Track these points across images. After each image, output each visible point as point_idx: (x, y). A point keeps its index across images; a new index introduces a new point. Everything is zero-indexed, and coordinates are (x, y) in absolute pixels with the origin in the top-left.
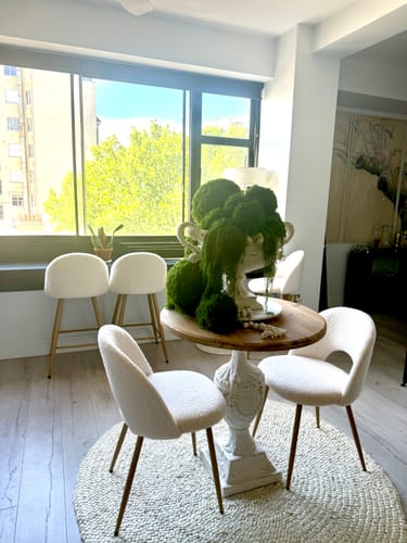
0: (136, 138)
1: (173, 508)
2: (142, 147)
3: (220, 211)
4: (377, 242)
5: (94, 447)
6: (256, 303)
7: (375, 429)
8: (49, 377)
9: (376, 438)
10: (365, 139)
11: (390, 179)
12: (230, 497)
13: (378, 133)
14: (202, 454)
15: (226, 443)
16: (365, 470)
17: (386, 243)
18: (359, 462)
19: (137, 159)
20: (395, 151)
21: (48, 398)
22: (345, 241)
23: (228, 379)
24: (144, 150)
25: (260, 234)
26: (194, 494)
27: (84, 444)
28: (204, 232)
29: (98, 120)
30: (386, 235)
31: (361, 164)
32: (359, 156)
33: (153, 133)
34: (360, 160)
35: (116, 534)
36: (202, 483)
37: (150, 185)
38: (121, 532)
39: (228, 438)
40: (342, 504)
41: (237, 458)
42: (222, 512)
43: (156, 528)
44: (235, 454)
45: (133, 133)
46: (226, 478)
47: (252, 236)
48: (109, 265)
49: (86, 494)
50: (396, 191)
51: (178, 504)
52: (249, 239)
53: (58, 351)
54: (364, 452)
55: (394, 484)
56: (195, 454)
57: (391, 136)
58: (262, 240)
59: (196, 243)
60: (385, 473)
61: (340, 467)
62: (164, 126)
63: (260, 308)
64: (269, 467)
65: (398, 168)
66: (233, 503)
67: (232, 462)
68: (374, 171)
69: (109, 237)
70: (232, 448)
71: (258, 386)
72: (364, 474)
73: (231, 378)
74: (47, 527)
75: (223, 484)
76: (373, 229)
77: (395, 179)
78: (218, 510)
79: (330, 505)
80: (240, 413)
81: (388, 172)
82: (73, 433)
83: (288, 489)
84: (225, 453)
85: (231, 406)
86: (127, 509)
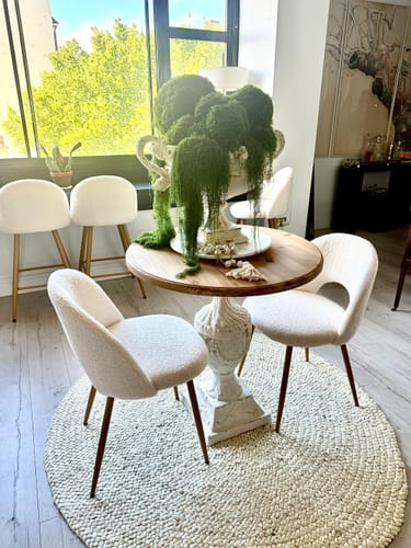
0: (99, 41)
1: (155, 462)
2: (107, 51)
3: (189, 119)
4: (369, 154)
5: (67, 397)
6: (240, 235)
7: (367, 359)
8: (14, 321)
9: (368, 369)
10: (360, 31)
11: (385, 81)
12: (216, 445)
13: (375, 24)
14: (184, 398)
15: (211, 388)
16: (357, 405)
17: (378, 155)
18: (352, 396)
19: (101, 67)
20: (394, 45)
21: (13, 344)
22: (335, 155)
23: (209, 323)
24: (109, 56)
25: (244, 148)
26: (176, 444)
27: (55, 394)
28: (172, 148)
29: (54, 21)
30: (378, 146)
31: (355, 62)
32: (353, 52)
33: (118, 36)
34: (354, 57)
35: (93, 495)
36: (186, 431)
37: (118, 97)
38: (97, 493)
39: (212, 384)
40: (334, 445)
41: (222, 404)
42: (207, 463)
43: (136, 485)
44: (219, 400)
45: (95, 36)
46: (211, 425)
47: (233, 152)
48: (68, 193)
49: (58, 452)
50: (392, 94)
51: (160, 457)
52: (232, 156)
53: (20, 292)
54: (356, 386)
55: (388, 420)
56: (177, 399)
57: (390, 28)
58: (245, 156)
59: (162, 164)
60: (379, 407)
61: (330, 403)
62: (129, 26)
63: (245, 242)
64: (257, 410)
65: (396, 68)
66: (219, 451)
67: (217, 409)
68: (369, 71)
69: (66, 158)
70: (216, 393)
71: (243, 329)
72: (356, 409)
73: (214, 323)
74: (15, 492)
75: (208, 432)
76: (365, 140)
77: (392, 80)
78: (203, 461)
79: (323, 447)
80: (225, 359)
81: (384, 71)
82: (42, 383)
83: (277, 431)
84: (209, 398)
85: (214, 352)
86: (103, 465)
